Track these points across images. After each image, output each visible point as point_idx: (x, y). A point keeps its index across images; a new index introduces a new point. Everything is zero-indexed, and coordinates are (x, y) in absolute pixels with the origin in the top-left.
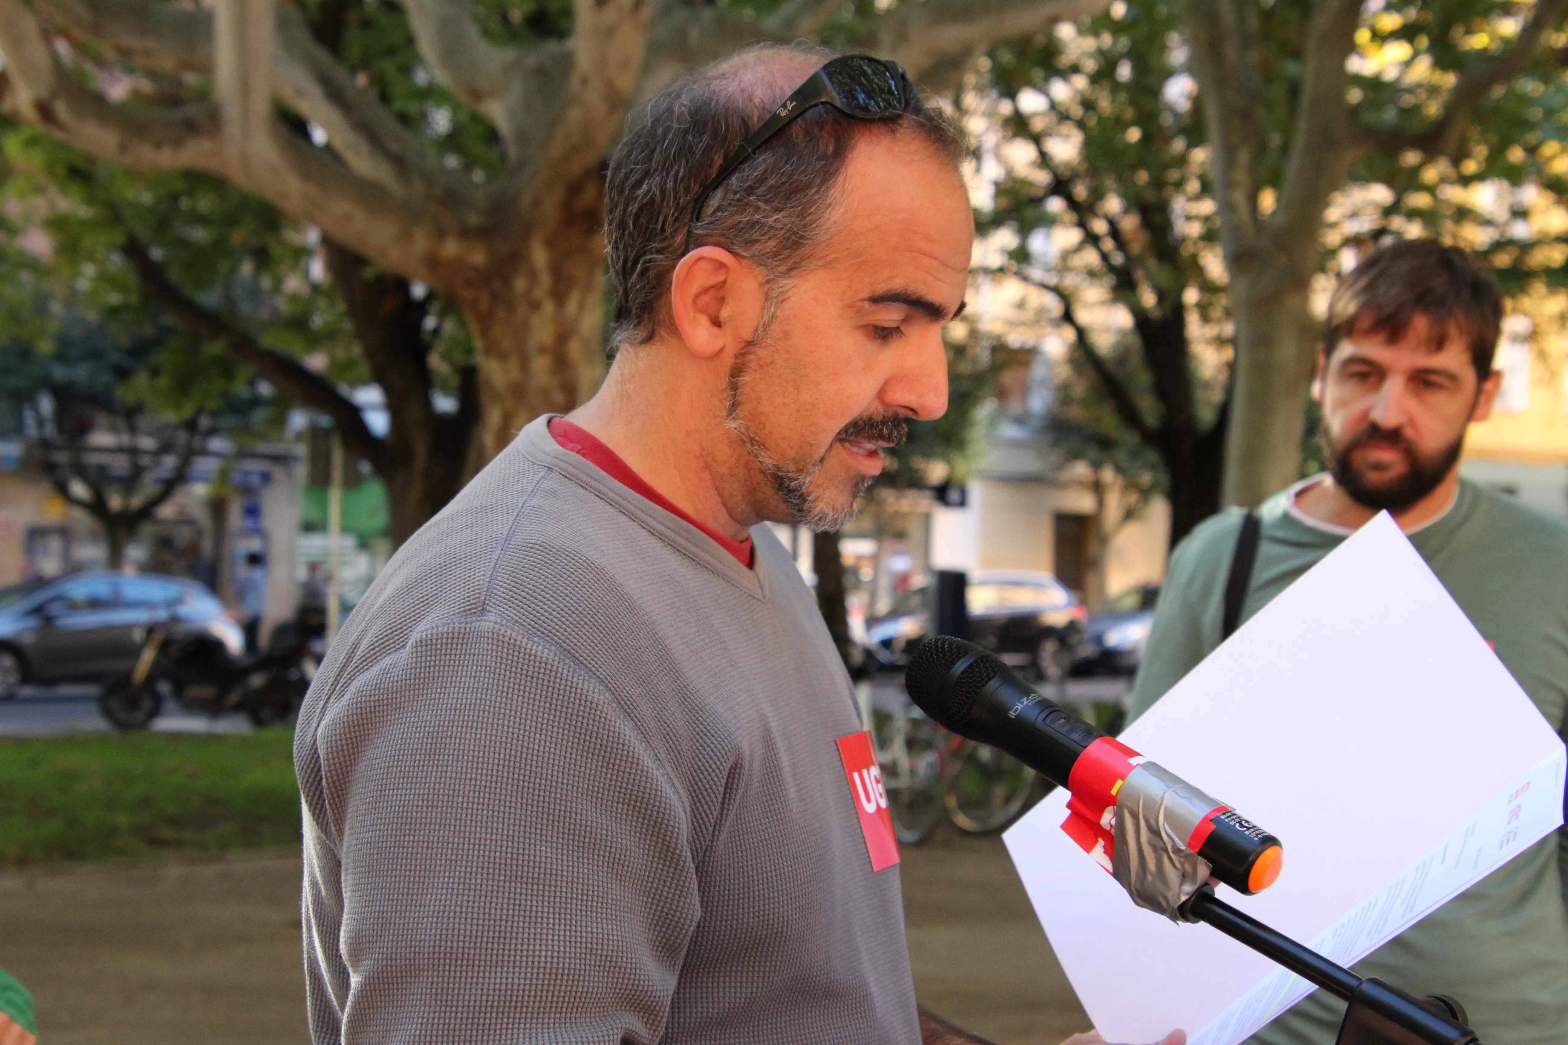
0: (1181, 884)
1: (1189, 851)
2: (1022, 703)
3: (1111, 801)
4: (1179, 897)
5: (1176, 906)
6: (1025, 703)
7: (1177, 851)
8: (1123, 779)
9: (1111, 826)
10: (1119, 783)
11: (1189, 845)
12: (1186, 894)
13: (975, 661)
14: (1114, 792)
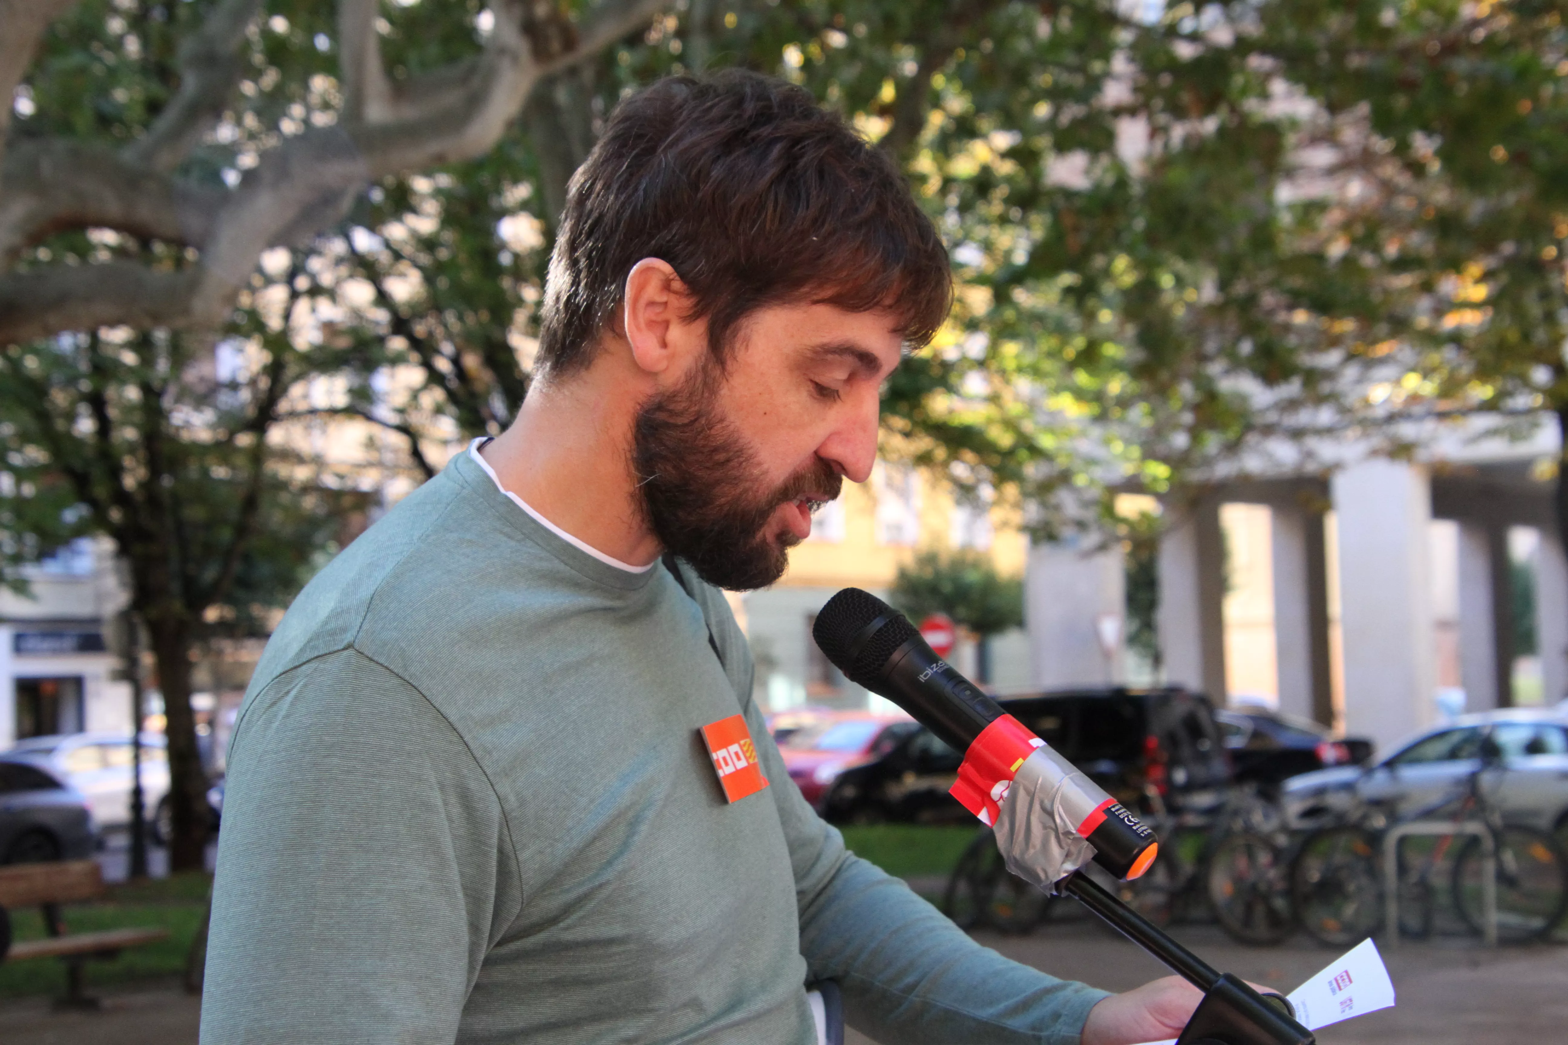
0: (1063, 863)
1: (1078, 835)
2: (932, 669)
3: (1008, 776)
4: (1059, 873)
5: (1055, 880)
6: (935, 670)
7: (1068, 833)
8: (1024, 759)
9: (1001, 797)
10: (1020, 761)
11: (1079, 831)
12: (1066, 872)
13: (890, 621)
14: (1013, 768)
